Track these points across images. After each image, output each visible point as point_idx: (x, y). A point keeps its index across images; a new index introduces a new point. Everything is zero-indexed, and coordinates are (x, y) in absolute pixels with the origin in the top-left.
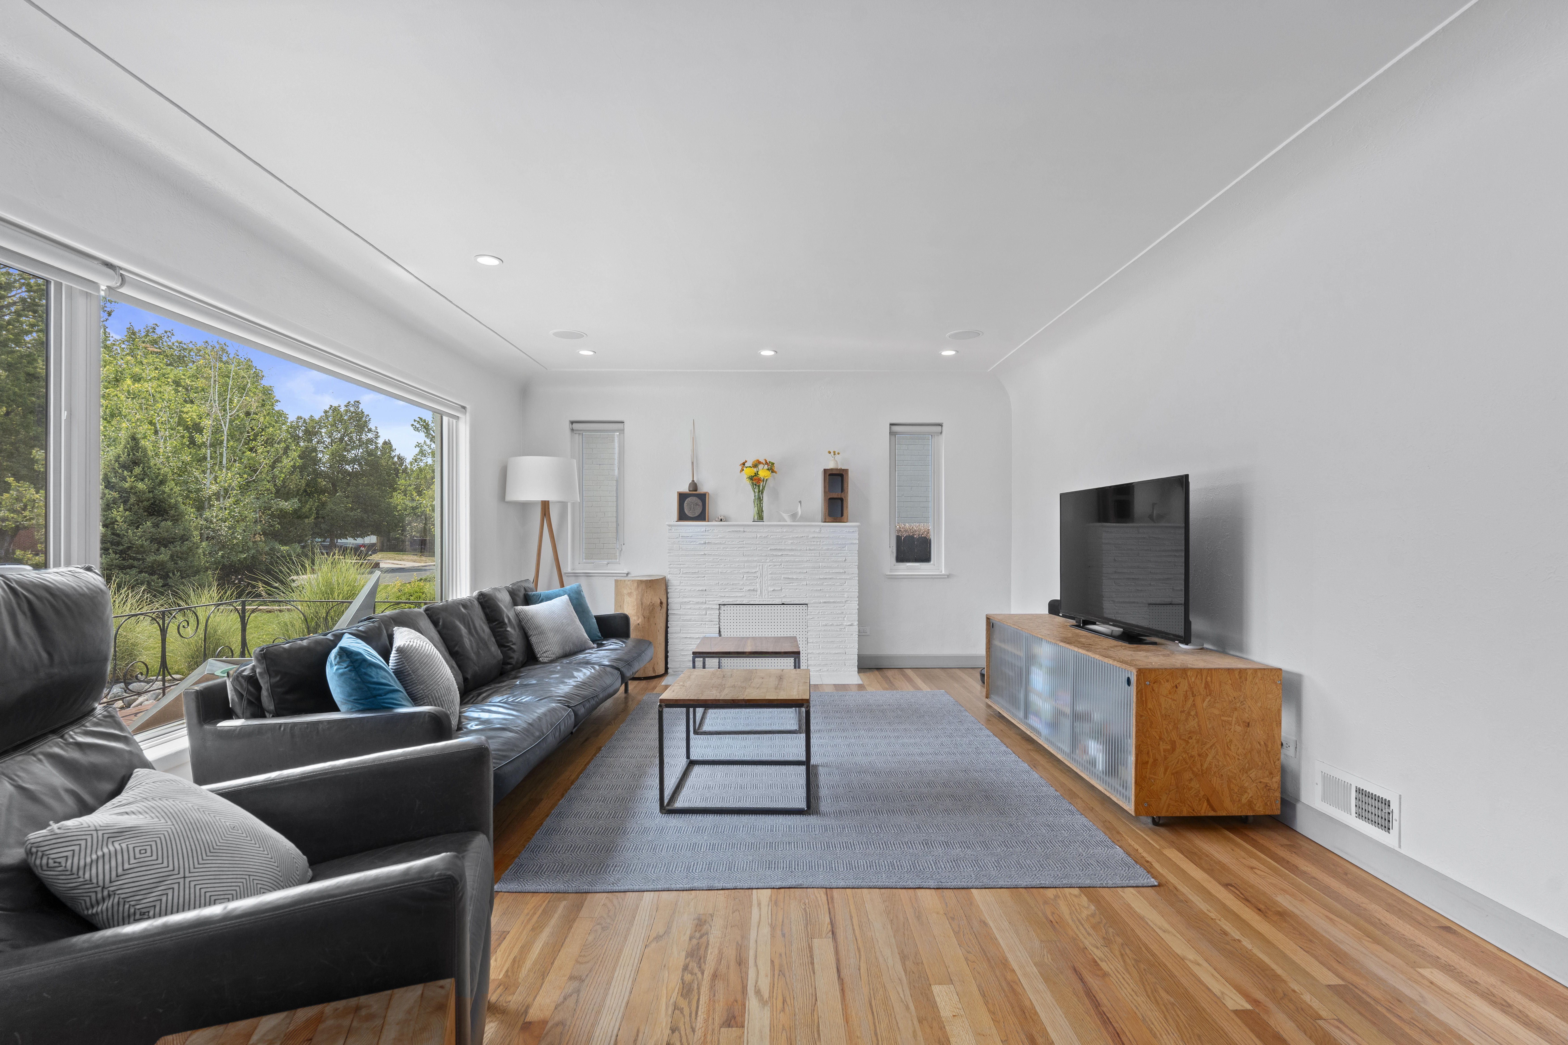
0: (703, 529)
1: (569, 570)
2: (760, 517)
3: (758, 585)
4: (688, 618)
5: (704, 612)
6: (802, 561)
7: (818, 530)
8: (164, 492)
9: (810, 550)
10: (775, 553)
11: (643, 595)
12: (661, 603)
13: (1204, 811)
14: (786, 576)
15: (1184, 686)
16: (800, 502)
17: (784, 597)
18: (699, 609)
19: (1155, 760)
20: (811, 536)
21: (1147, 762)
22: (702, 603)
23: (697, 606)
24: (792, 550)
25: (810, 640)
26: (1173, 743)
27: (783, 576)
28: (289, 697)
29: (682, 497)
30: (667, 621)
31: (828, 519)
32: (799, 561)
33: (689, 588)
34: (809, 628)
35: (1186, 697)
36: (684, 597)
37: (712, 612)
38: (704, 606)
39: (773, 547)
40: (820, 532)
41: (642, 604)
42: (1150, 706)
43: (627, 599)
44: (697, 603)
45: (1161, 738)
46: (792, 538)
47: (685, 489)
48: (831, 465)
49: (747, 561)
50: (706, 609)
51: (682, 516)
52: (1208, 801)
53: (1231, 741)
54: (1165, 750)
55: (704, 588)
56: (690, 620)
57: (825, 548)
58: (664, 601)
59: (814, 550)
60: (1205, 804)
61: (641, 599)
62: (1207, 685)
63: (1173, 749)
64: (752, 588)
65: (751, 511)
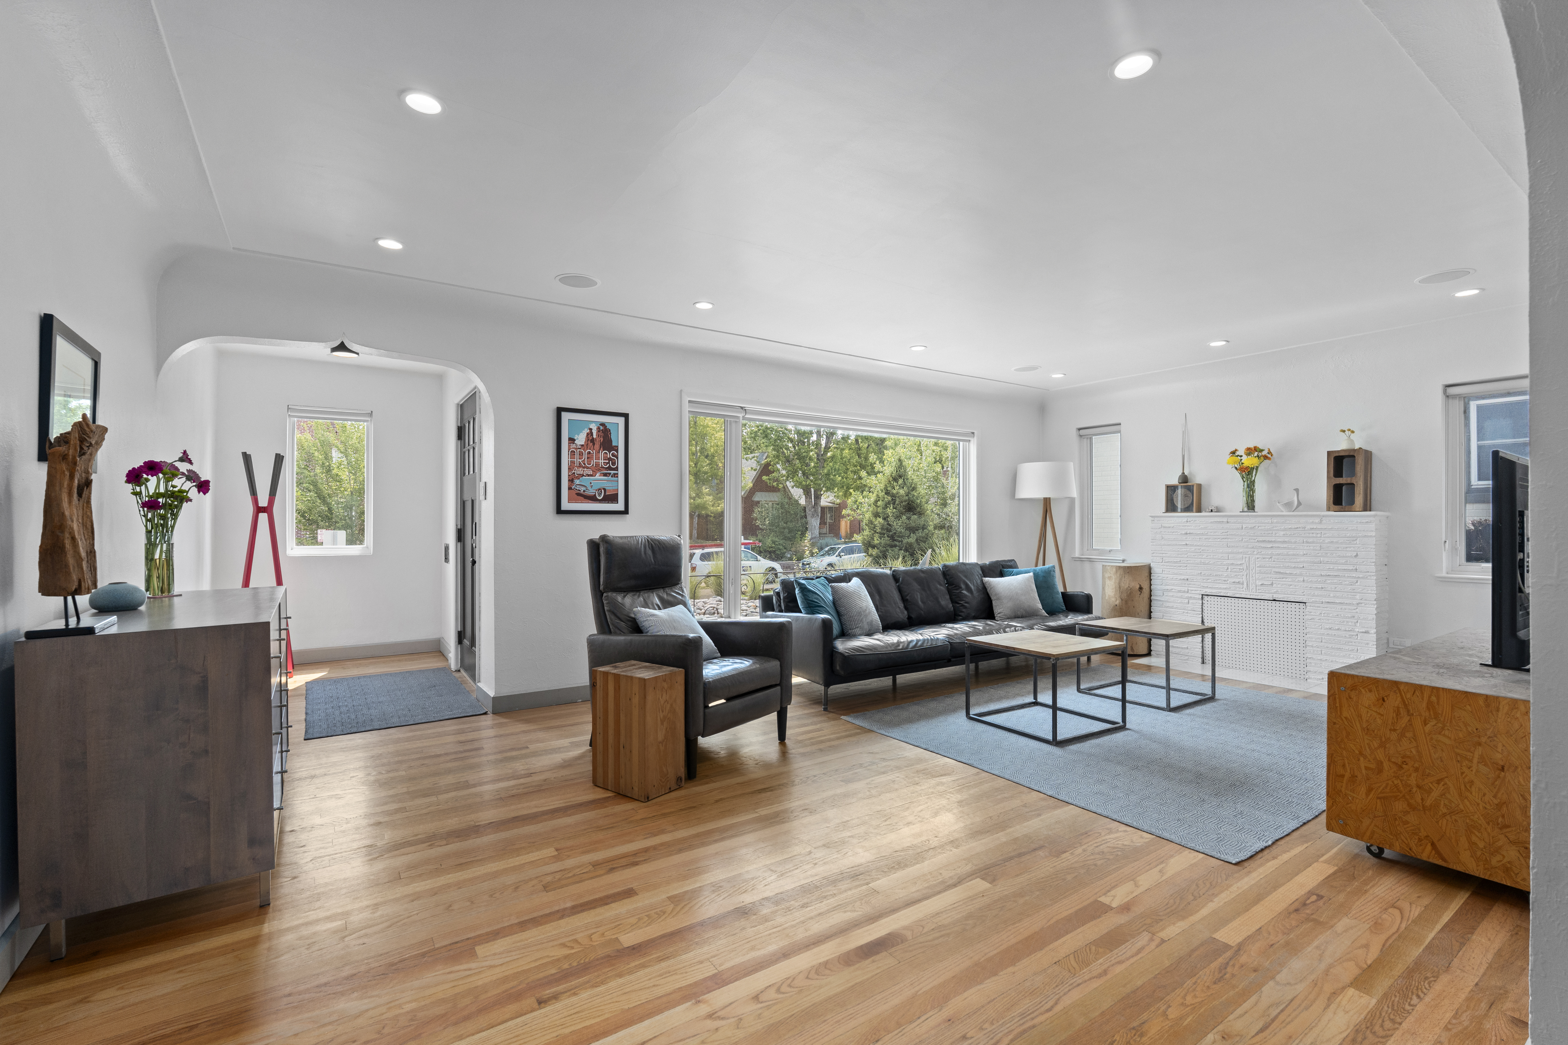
0: (1185, 520)
1: (1077, 555)
2: (1251, 506)
3: (1244, 577)
4: (1171, 605)
5: (1186, 601)
6: (1298, 555)
7: (1317, 520)
8: (914, 495)
9: (1307, 542)
10: (1263, 545)
11: (1121, 579)
12: (1141, 588)
13: (1426, 854)
14: (1277, 570)
15: (1394, 701)
16: (1297, 490)
17: (1275, 593)
18: (1181, 597)
19: (1354, 776)
20: (1308, 527)
21: (1343, 776)
22: (1184, 592)
23: (1180, 594)
24: (1284, 542)
25: (1309, 643)
26: (1380, 763)
27: (1274, 570)
28: (790, 604)
29: (1171, 490)
30: (1150, 606)
31: (1332, 506)
32: (1294, 555)
33: (1171, 576)
34: (1308, 630)
35: (1398, 713)
36: (1166, 585)
37: (1194, 601)
38: (1187, 595)
39: (1261, 539)
40: (1321, 522)
41: (1120, 587)
42: (1345, 714)
43: (1108, 582)
44: (1179, 591)
45: (1361, 753)
46: (1285, 530)
47: (1175, 481)
48: (1341, 445)
49: (1232, 553)
50: (1187, 598)
51: (1171, 507)
52: (1433, 844)
53: (1472, 782)
54: (1366, 768)
55: (1186, 577)
56: (1172, 607)
57: (1327, 540)
58: (1145, 587)
59: (1313, 542)
60: (1429, 847)
61: (1119, 583)
62: (1430, 706)
63: (1380, 770)
64: (1237, 580)
65: (1241, 500)
